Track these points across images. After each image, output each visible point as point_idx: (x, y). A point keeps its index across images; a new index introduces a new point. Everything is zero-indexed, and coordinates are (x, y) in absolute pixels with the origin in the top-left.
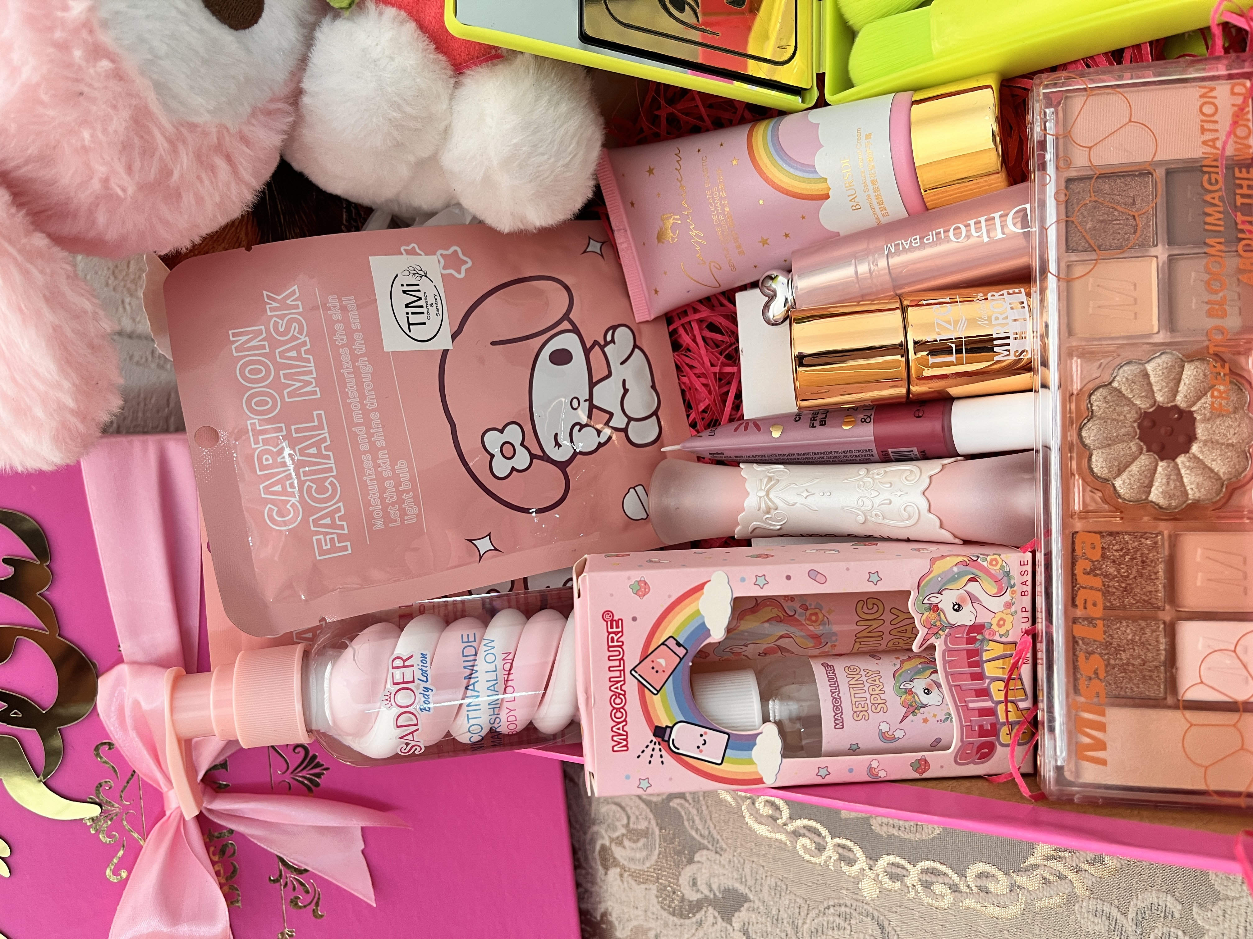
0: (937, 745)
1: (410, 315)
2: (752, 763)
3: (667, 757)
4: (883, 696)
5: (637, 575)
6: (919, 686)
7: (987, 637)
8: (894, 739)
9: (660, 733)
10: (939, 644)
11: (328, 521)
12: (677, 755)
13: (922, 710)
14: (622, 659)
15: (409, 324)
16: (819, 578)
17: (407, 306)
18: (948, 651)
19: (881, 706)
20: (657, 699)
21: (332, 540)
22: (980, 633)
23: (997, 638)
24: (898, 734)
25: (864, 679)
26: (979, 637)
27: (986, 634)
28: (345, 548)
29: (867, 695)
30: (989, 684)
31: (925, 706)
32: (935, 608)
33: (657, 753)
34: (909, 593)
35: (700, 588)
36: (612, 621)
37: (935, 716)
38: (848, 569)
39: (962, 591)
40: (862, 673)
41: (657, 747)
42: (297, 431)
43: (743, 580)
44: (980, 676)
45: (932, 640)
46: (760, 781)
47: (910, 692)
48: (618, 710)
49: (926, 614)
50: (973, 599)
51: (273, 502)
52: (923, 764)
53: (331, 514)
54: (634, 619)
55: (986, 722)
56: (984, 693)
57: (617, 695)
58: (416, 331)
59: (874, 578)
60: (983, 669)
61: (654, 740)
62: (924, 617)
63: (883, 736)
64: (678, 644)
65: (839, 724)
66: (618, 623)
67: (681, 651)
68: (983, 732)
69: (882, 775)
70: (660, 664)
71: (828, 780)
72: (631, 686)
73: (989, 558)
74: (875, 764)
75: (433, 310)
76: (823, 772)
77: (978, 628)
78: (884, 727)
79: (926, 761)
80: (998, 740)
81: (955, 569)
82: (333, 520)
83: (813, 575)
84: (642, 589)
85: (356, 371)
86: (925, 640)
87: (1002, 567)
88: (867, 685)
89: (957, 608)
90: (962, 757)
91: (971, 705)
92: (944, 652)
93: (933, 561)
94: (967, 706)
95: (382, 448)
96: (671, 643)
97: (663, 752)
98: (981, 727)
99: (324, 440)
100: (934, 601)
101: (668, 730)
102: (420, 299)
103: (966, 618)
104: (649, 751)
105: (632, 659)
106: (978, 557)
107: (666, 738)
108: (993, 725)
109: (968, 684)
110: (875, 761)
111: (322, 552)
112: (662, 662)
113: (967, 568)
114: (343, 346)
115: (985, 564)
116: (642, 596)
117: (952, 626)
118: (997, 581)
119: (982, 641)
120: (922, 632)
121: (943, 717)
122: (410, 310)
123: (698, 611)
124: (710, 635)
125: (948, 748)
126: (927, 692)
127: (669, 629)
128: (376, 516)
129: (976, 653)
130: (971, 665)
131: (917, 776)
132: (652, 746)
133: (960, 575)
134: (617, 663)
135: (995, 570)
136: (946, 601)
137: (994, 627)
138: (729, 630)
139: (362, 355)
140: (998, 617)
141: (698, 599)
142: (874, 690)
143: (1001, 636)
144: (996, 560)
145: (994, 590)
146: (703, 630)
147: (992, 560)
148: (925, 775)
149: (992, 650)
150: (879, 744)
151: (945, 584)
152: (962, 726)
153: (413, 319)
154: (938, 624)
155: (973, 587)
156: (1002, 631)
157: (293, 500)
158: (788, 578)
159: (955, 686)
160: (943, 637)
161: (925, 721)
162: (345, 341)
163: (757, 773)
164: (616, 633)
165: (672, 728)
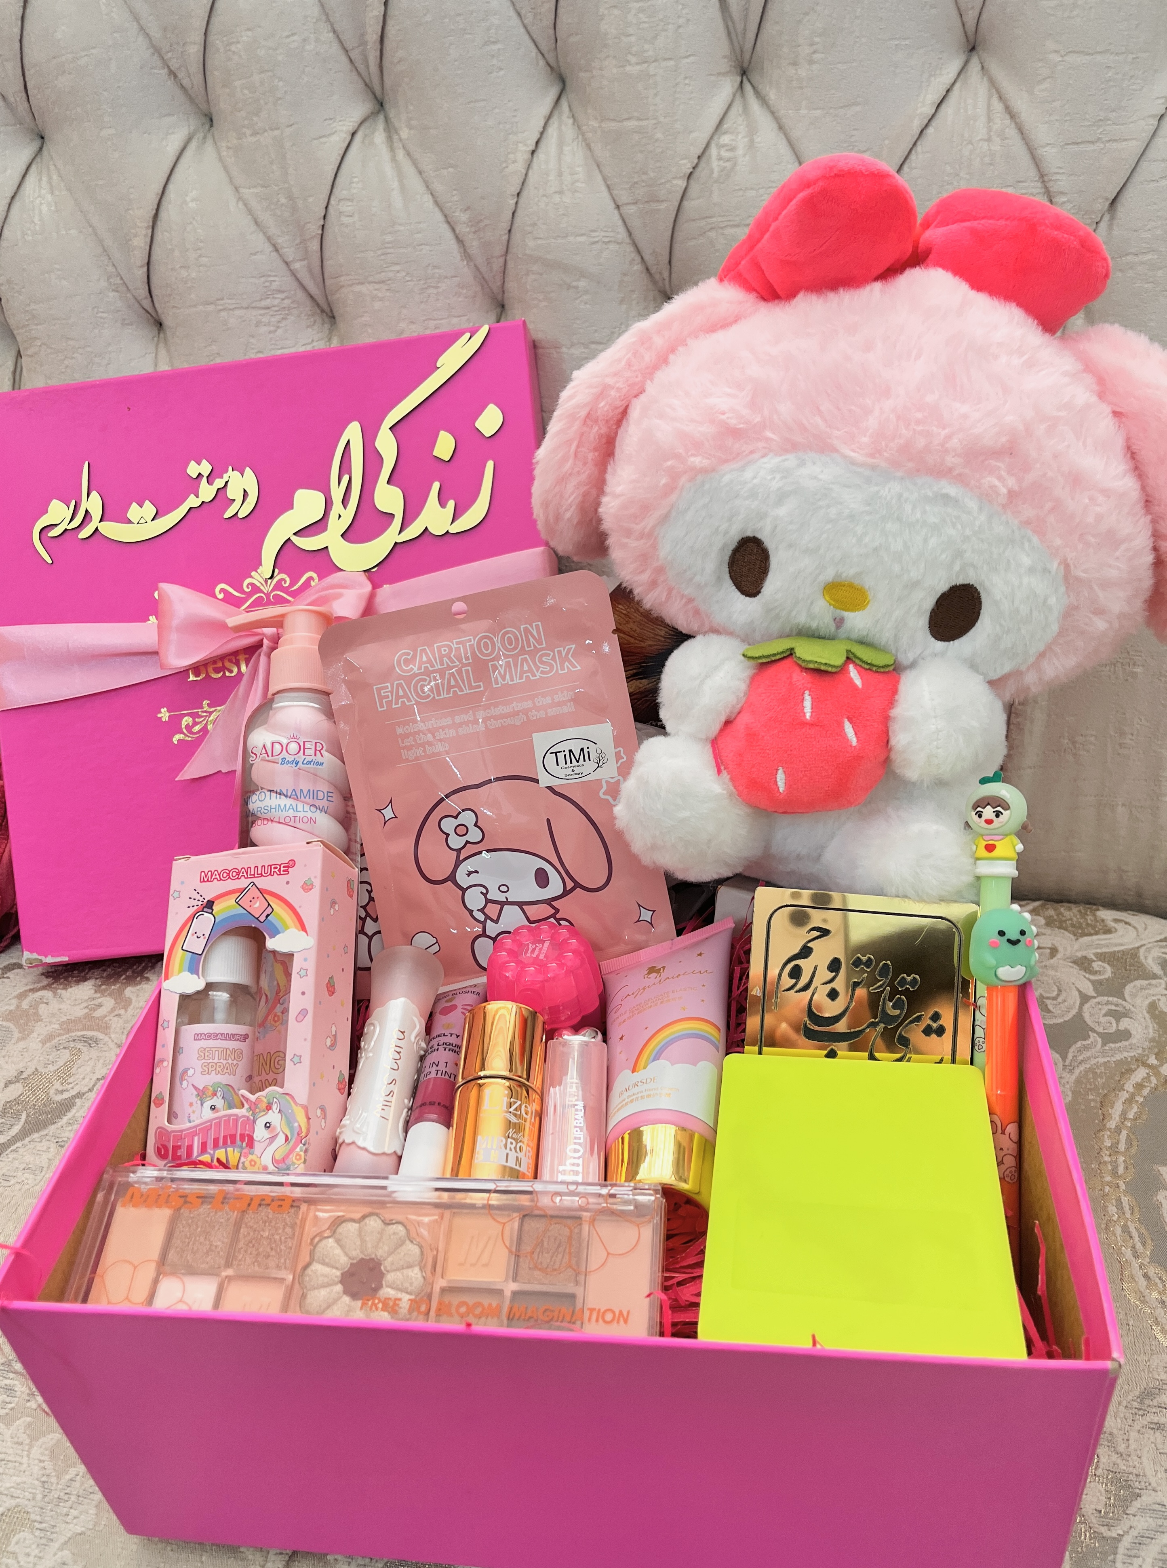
0: (172, 1116)
1: (563, 753)
2: (180, 972)
3: (192, 910)
4: (214, 1072)
5: (317, 883)
6: (218, 1102)
7: (244, 1151)
8: (182, 1080)
9: (210, 905)
10: (243, 1112)
11: (401, 693)
12: (193, 917)
13: (199, 1102)
14: (262, 875)
15: (556, 753)
16: (301, 1017)
17: (570, 751)
18: (237, 1119)
19: (206, 1071)
20: (232, 902)
21: (387, 697)
22: (247, 1145)
23: (243, 1159)
24: (185, 1083)
25: (230, 1061)
26: (244, 1144)
27: (246, 1150)
28: (382, 706)
29: (216, 1061)
30: (210, 1154)
31: (202, 1105)
32: (269, 1107)
33: (196, 903)
34: (282, 1087)
35: (304, 928)
36: (288, 867)
37: (194, 1112)
38: (305, 1040)
39: (279, 1129)
40: (235, 1062)
41: (200, 903)
42: (467, 671)
43: (306, 960)
44: (216, 1146)
45: (246, 1106)
46: (167, 978)
47: (214, 1094)
48: (228, 874)
49: (265, 1100)
50: (272, 1139)
51: (414, 657)
52: (160, 1103)
53: (406, 696)
54: (288, 883)
55: (182, 1152)
56: (204, 1149)
57: (238, 873)
58: (551, 758)
59: (296, 1059)
60: (221, 1148)
61: (205, 901)
62: (263, 1099)
63: (185, 1072)
64: (268, 916)
65: (198, 1037)
66: (287, 872)
67: (262, 919)
68: (176, 1148)
69: (157, 1071)
70: (255, 903)
71: (160, 1028)
72: (243, 883)
73: (302, 1153)
74: (165, 1064)
75: (569, 771)
76: (165, 1024)
77: (251, 1143)
78: (190, 1072)
79: (162, 1104)
80: (170, 1162)
81: (296, 1125)
82: (402, 697)
83: (303, 1013)
84: (307, 887)
85: (515, 714)
86: (247, 1100)
87: (294, 1164)
88: (224, 1062)
89: (267, 1126)
90: (162, 1133)
91: (196, 1139)
92: (236, 1115)
93: (306, 1109)
94: (196, 1135)
95: (457, 732)
96: (269, 910)
97: (196, 907)
98: (179, 1147)
99: (461, 690)
100: (274, 1107)
101: (210, 911)
102: (578, 762)
103: (260, 1133)
104: (198, 897)
105: (261, 883)
106: (304, 1145)
107: (205, 910)
108: (180, 1157)
109: (212, 1136)
110: (168, 1064)
111: (379, 690)
112: (257, 905)
113: (296, 1135)
114: (534, 703)
115: (298, 1149)
116: (303, 887)
117: (254, 1122)
118: (284, 1160)
119: (241, 1147)
120: (253, 1098)
121: (191, 1119)
122: (567, 753)
123: (287, 928)
124: (271, 937)
125: (168, 1122)
126: (213, 1108)
127: (279, 909)
128: (407, 727)
129: (233, 1142)
130: (225, 1138)
131: (153, 1098)
132: (201, 899)
133: (291, 1128)
134: (259, 872)
135: (293, 1157)
136: (273, 1117)
137: (250, 1157)
138: (274, 952)
139: (528, 717)
140: (257, 1160)
141: (296, 928)
142: (220, 1066)
143: (243, 1163)
144: (300, 1158)
145: (278, 1157)
146: (275, 933)
147: (300, 1156)
148: (152, 1104)
149: (232, 1154)
150: (180, 1068)
151: (287, 1118)
152: (182, 1131)
153: (561, 756)
154: (257, 1110)
155: (281, 1139)
156: (247, 1164)
157: (416, 669)
158: (303, 993)
159: (211, 1125)
160: (247, 1114)
161: (191, 1104)
162: (538, 704)
163: (172, 975)
164: (279, 870)
165: (211, 913)
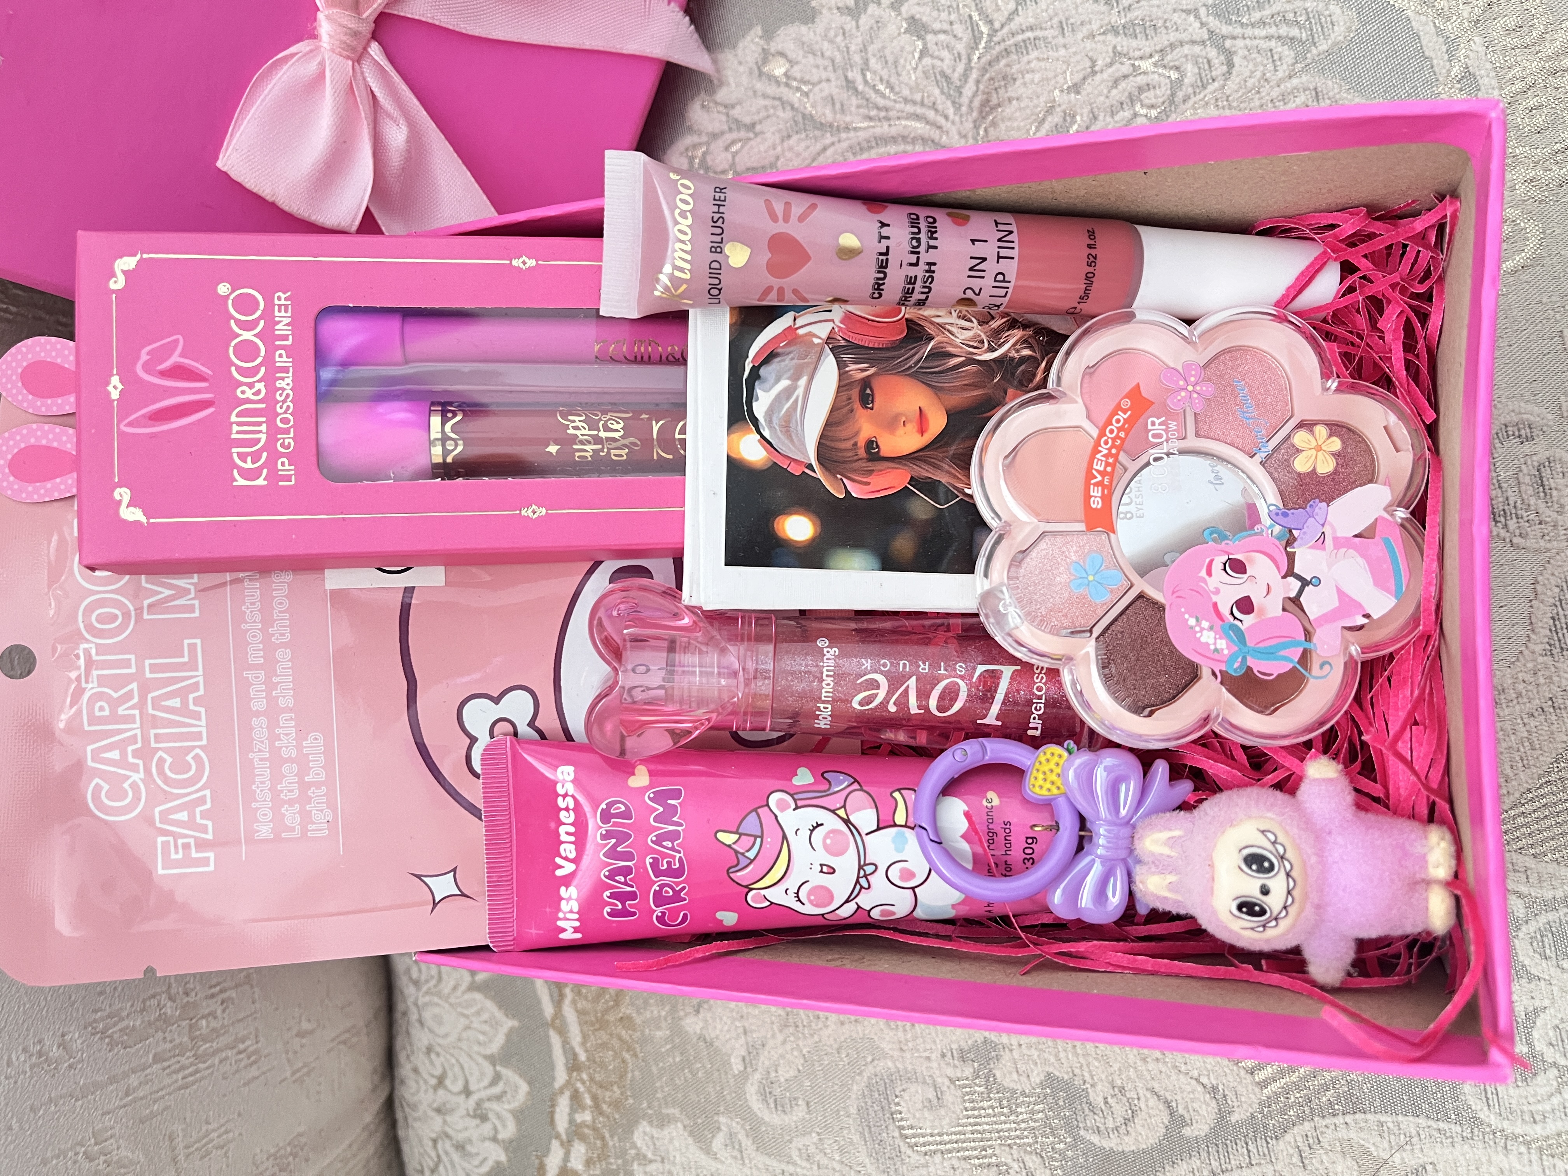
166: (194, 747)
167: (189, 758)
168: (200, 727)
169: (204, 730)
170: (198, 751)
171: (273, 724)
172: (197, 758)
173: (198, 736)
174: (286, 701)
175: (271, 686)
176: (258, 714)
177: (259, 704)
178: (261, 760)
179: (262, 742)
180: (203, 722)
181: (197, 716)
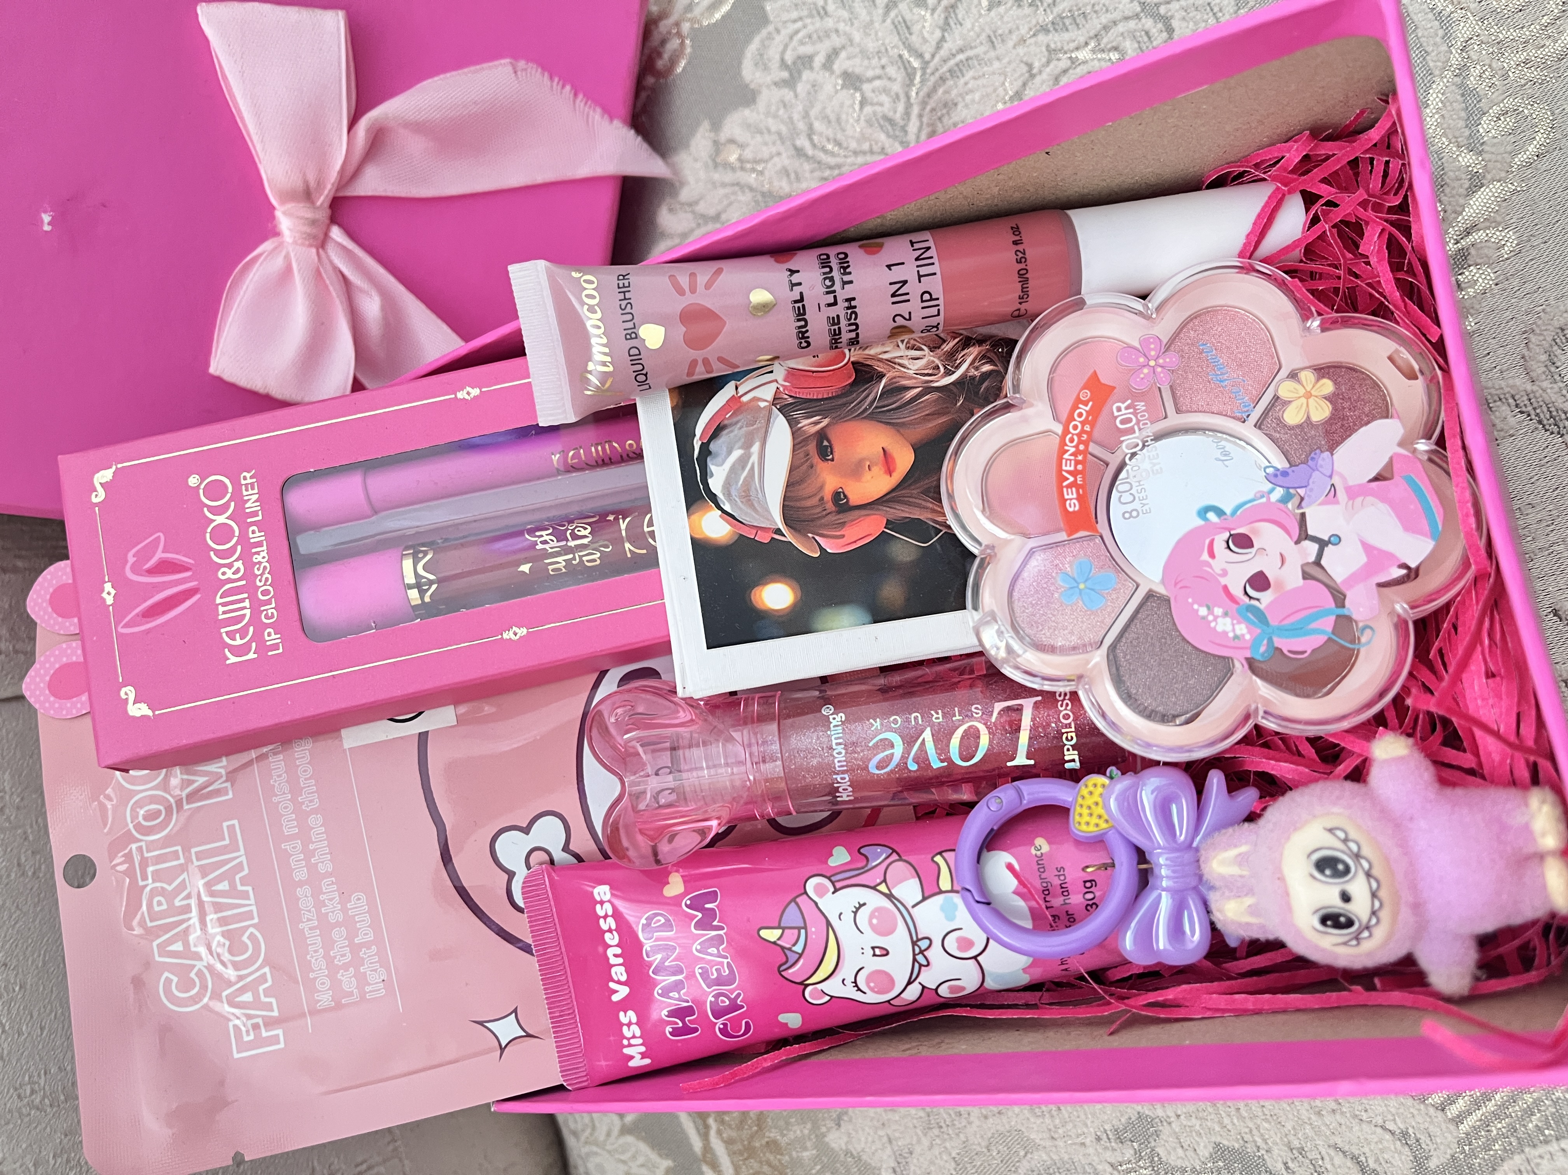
166: (248, 927)
167: (245, 938)
168: (251, 905)
169: (254, 908)
170: (251, 930)
171: (317, 892)
172: (252, 937)
173: (249, 915)
174: (325, 867)
175: (308, 855)
176: (301, 884)
177: (301, 874)
178: (311, 929)
179: (309, 911)
180: (252, 901)
181: (245, 895)
